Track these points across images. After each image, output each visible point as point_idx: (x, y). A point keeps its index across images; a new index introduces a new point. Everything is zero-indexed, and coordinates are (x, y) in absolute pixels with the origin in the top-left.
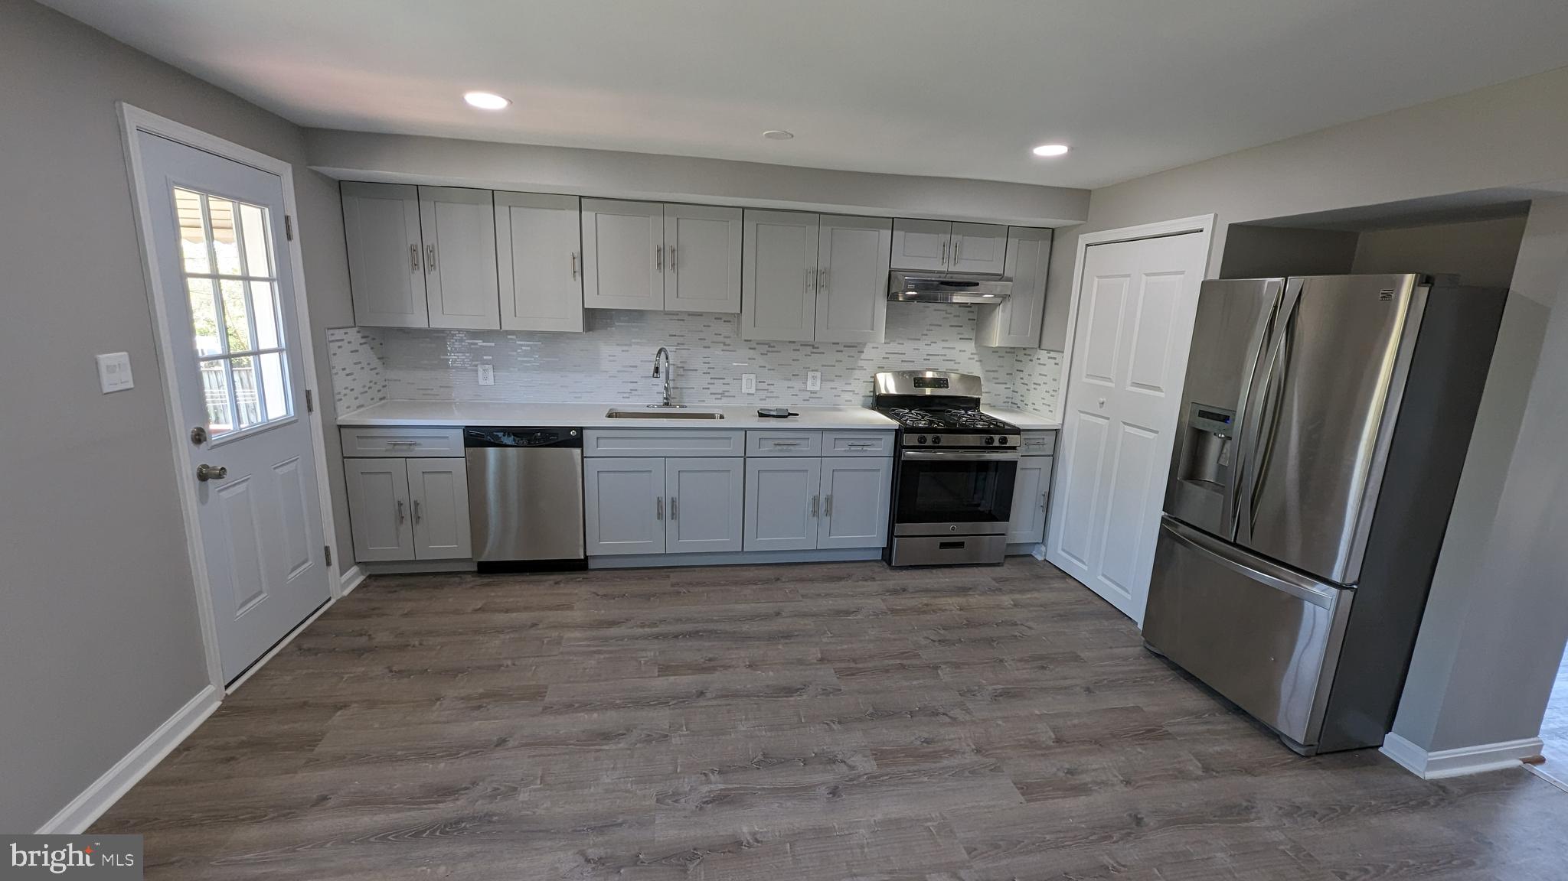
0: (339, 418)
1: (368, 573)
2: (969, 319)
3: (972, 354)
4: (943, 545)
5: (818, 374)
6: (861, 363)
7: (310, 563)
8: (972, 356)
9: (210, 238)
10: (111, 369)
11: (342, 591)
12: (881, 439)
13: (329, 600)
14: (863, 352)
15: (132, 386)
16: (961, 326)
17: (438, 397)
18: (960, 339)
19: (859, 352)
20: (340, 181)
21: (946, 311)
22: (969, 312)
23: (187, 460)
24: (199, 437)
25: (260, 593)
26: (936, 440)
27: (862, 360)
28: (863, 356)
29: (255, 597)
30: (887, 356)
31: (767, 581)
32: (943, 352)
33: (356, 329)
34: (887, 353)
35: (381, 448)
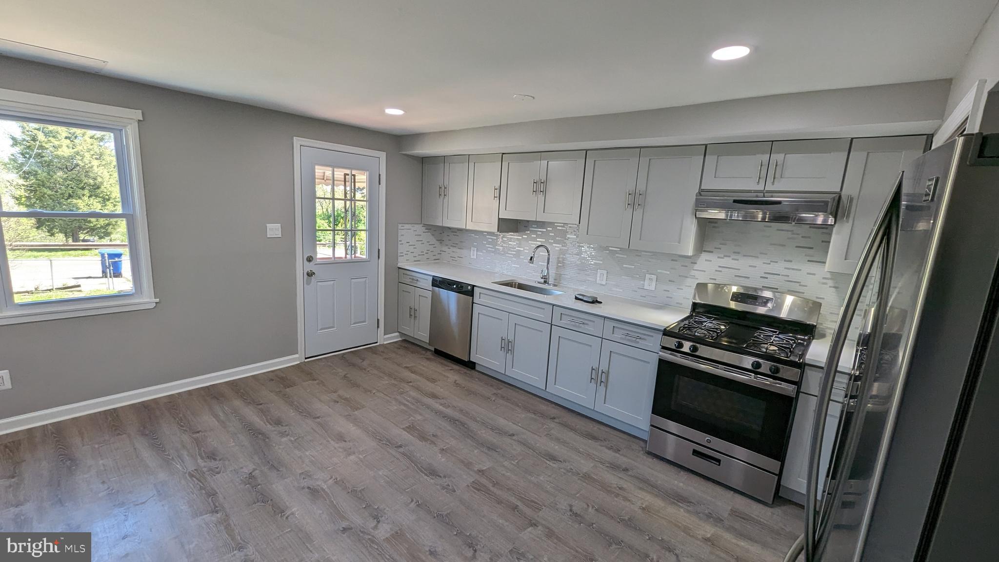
0: (399, 264)
1: (404, 338)
2: (823, 241)
3: (824, 278)
4: (695, 452)
5: (654, 277)
6: (693, 273)
7: (367, 323)
8: (825, 281)
9: (333, 185)
10: (271, 229)
11: (385, 341)
12: (652, 336)
13: (377, 343)
14: (696, 263)
15: (281, 236)
16: (812, 248)
17: (456, 262)
18: (809, 261)
19: (692, 263)
20: (423, 158)
21: (792, 231)
22: (823, 233)
23: (301, 268)
24: (310, 259)
25: (333, 327)
26: (694, 349)
27: (694, 270)
28: (696, 267)
29: (329, 328)
30: (720, 269)
31: (543, 415)
32: (786, 272)
33: (422, 225)
34: (720, 267)
35: (408, 281)
